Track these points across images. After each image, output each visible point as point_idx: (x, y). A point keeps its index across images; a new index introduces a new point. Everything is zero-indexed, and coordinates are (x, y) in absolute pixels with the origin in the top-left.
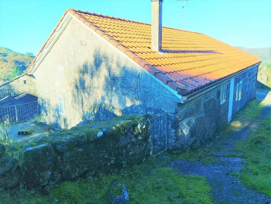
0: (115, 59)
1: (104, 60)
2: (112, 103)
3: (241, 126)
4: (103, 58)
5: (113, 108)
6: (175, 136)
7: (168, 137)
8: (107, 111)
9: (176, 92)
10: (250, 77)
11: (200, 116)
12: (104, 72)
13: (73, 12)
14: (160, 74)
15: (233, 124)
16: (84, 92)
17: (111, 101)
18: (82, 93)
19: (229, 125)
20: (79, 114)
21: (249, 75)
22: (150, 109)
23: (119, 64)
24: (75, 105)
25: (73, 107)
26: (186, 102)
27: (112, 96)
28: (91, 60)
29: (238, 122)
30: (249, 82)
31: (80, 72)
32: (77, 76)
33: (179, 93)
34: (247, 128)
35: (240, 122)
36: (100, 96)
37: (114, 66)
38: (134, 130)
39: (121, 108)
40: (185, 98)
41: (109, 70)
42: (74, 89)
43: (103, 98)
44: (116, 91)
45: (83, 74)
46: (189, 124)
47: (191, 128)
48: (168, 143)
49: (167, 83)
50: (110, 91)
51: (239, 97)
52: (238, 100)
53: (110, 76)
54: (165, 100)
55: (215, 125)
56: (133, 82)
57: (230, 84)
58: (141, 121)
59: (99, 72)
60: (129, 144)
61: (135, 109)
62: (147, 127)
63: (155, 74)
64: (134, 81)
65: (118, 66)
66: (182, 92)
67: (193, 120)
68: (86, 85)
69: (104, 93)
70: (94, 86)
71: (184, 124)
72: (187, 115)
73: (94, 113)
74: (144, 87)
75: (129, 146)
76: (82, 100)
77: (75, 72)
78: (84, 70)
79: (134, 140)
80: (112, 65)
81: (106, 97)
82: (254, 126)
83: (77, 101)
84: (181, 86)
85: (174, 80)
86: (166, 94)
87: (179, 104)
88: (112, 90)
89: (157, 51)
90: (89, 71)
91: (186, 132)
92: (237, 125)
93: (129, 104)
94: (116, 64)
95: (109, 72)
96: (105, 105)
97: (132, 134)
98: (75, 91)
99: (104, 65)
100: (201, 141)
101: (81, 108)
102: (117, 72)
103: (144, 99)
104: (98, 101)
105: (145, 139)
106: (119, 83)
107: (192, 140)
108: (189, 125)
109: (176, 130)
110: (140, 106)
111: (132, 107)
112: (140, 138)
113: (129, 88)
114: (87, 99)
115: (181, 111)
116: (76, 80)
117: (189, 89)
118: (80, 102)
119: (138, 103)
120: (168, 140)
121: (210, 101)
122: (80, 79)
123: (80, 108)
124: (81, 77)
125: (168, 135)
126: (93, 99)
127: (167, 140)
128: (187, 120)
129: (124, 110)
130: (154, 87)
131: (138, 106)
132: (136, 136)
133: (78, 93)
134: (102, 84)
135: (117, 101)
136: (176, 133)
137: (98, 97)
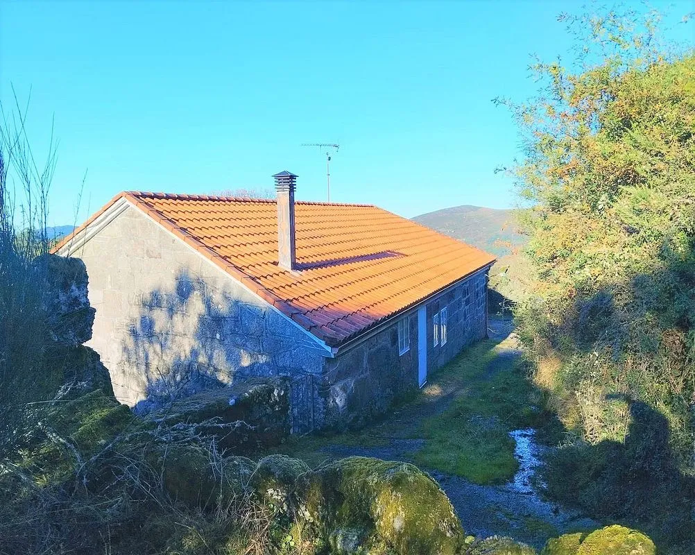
0: (220, 285)
1: (197, 286)
2: (215, 361)
3: (441, 393)
4: (195, 284)
5: (216, 370)
6: (324, 408)
7: (314, 412)
8: (203, 376)
9: (323, 342)
10: (467, 297)
11: (362, 376)
12: (196, 306)
13: (135, 200)
14: (299, 316)
15: (426, 391)
16: (151, 342)
17: (210, 358)
18: (147, 345)
19: (420, 393)
20: (138, 385)
21: (465, 293)
22: (284, 369)
23: (228, 295)
24: (127, 368)
25: (124, 372)
26: (337, 357)
27: (212, 349)
28: (169, 285)
29: (436, 387)
30: (467, 307)
31: (144, 305)
32: (136, 313)
33: (327, 344)
34: (451, 396)
35: (440, 385)
36: (188, 350)
37: (217, 298)
38: (270, 398)
39: (232, 369)
40: (336, 351)
41: (208, 303)
42: (127, 337)
43: (194, 353)
44: (222, 341)
45: (151, 310)
46: (344, 389)
47: (348, 396)
48: (314, 420)
49: (310, 329)
50: (210, 340)
51: (442, 338)
52: (440, 344)
53: (209, 315)
54: (307, 354)
55: (392, 393)
56: (253, 326)
57: (416, 318)
58: (278, 386)
59: (187, 306)
60: (265, 416)
61: (258, 370)
62: (285, 394)
63: (292, 316)
64: (255, 324)
65: (226, 298)
66: (332, 342)
67: (351, 383)
68: (157, 329)
69: (196, 344)
70: (175, 331)
71: (338, 389)
72: (340, 376)
73: (175, 381)
74: (273, 334)
75: (264, 419)
76: (147, 357)
77: (131, 305)
78: (154, 301)
79: (269, 411)
80: (214, 296)
81: (202, 352)
82: (463, 392)
83: (133, 359)
84: (330, 332)
85: (319, 323)
86: (309, 344)
87: (328, 360)
88: (213, 338)
89: (290, 270)
90: (164, 304)
91: (340, 401)
92: (435, 391)
93: (246, 362)
94: (221, 295)
95: (209, 307)
96: (200, 365)
97: (268, 402)
98: (130, 342)
99: (199, 295)
100: (365, 418)
101: (143, 373)
102: (223, 308)
103: (273, 354)
104: (183, 358)
105: (284, 410)
106: (227, 328)
107: (352, 415)
108: (346, 392)
109: (325, 400)
110: (267, 363)
111: (251, 367)
112: (277, 409)
113: (247, 335)
114: (157, 355)
115: (333, 370)
116: (133, 320)
117: (342, 336)
118: (142, 361)
119: (263, 359)
120: (314, 416)
121: (379, 351)
122: (144, 318)
123: (141, 374)
124: (146, 314)
125: (314, 407)
126: (174, 356)
127: (312, 417)
128: (341, 384)
129: (237, 372)
130: (289, 334)
131: (263, 364)
132: (272, 406)
133: (136, 344)
134: (193, 329)
135: (223, 358)
136: (326, 402)
137: (185, 351)
